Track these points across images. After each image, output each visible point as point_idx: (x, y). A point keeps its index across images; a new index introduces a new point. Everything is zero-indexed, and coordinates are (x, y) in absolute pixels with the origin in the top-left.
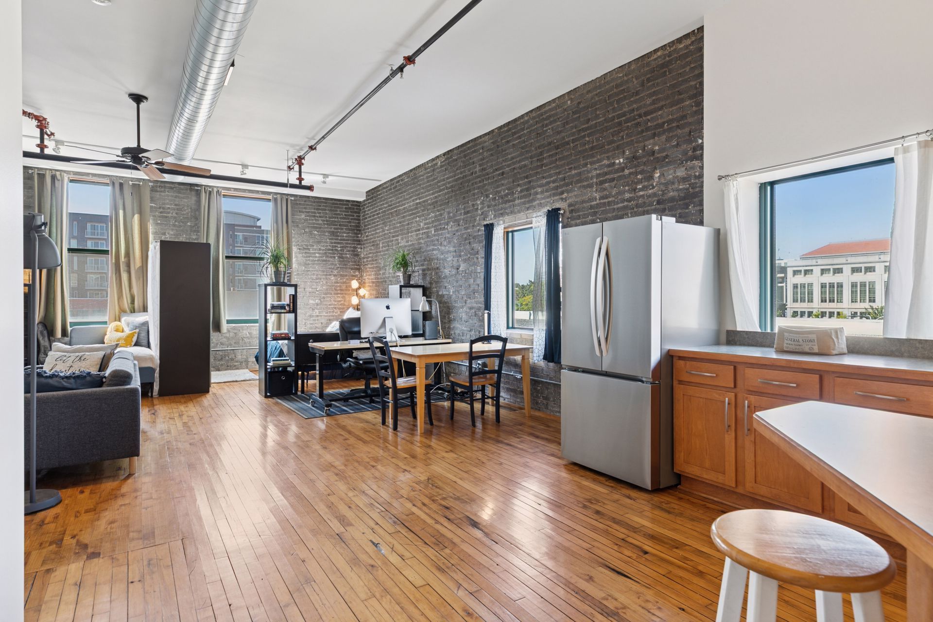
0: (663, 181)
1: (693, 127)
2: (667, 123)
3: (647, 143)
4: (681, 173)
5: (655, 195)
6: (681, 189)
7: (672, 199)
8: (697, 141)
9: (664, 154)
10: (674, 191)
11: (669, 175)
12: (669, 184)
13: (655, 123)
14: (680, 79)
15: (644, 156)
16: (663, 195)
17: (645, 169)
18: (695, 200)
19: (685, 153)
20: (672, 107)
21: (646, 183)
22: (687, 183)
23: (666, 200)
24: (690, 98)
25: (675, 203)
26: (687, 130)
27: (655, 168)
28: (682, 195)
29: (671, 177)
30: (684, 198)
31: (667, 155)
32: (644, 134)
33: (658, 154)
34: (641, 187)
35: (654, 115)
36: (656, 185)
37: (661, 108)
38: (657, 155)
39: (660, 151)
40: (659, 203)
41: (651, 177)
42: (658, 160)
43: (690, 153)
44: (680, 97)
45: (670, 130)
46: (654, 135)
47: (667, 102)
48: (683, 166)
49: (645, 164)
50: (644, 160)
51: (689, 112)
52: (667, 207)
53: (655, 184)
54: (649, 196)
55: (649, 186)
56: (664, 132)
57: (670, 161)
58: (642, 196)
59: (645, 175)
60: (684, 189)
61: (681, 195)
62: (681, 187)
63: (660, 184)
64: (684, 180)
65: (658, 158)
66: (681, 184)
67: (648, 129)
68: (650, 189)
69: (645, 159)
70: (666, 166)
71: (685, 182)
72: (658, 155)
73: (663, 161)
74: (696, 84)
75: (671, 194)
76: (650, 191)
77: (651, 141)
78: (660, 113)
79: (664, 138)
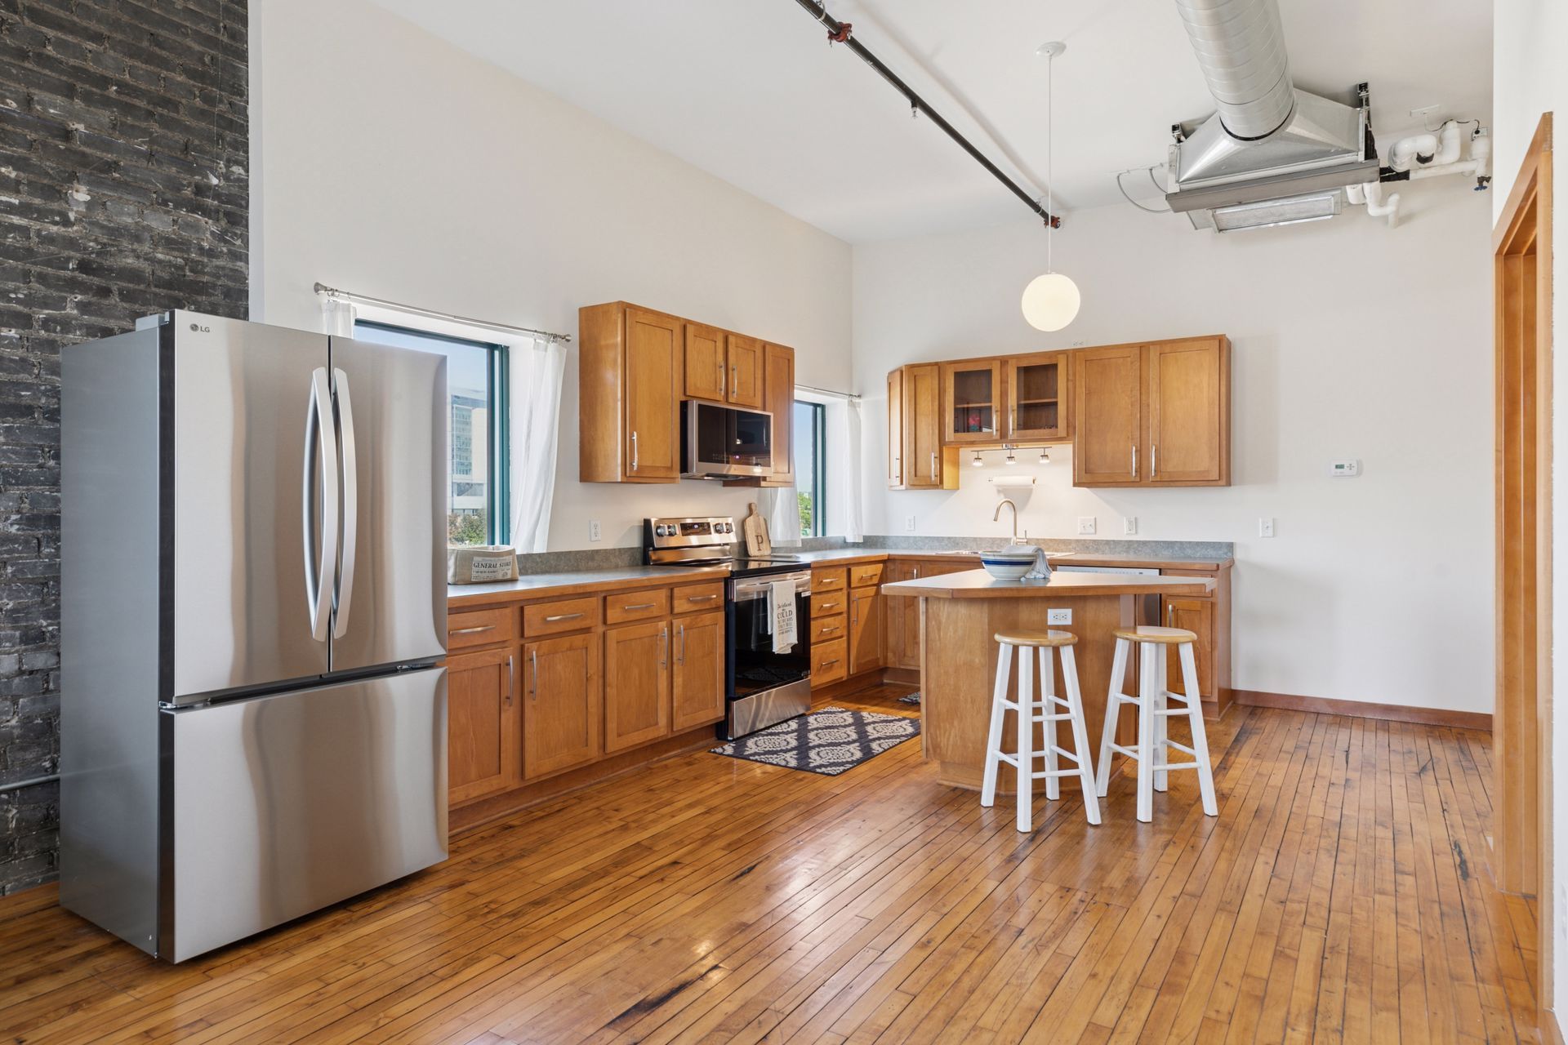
0: (100, 217)
1: (197, 142)
2: (119, 86)
3: (38, 94)
4: (160, 223)
5: (71, 243)
6: (160, 262)
7: (134, 275)
8: (207, 177)
9: (109, 157)
10: (138, 257)
11: (121, 213)
12: (122, 236)
13: (72, 62)
14: (156, 11)
15: (26, 124)
16: (99, 254)
17: (34, 160)
18: (199, 298)
19: (175, 186)
20: (131, 56)
21: (37, 201)
22: (176, 253)
23: (111, 270)
24: (191, 73)
25: (142, 287)
26: (179, 137)
27: (72, 178)
28: (165, 276)
29: (129, 220)
30: (169, 285)
31: (116, 163)
32: (26, 65)
33: (84, 143)
34: (17, 202)
35: (70, 38)
36: (78, 221)
37: (97, 38)
38: (77, 145)
39: (88, 140)
40: (84, 267)
41: (55, 192)
42: (84, 160)
43: (188, 192)
44: (157, 50)
45: (128, 109)
46: (69, 92)
47: (119, 36)
48: (167, 212)
49: (30, 145)
50: (30, 136)
51: (184, 101)
52: (115, 288)
53: (72, 216)
54: (50, 239)
55: (53, 212)
56: (106, 103)
57: (127, 184)
58: (24, 231)
59: (32, 177)
60: (170, 264)
61: (159, 273)
62: (160, 256)
63: (91, 223)
64: (169, 243)
65: (84, 154)
66: (160, 249)
67: (43, 60)
68: (55, 223)
69: (34, 136)
70: (116, 191)
71: (173, 249)
72: (83, 148)
73: (101, 171)
74: (203, 54)
75: (130, 261)
76: (54, 229)
77: (59, 100)
78: (91, 46)
79: (105, 116)
